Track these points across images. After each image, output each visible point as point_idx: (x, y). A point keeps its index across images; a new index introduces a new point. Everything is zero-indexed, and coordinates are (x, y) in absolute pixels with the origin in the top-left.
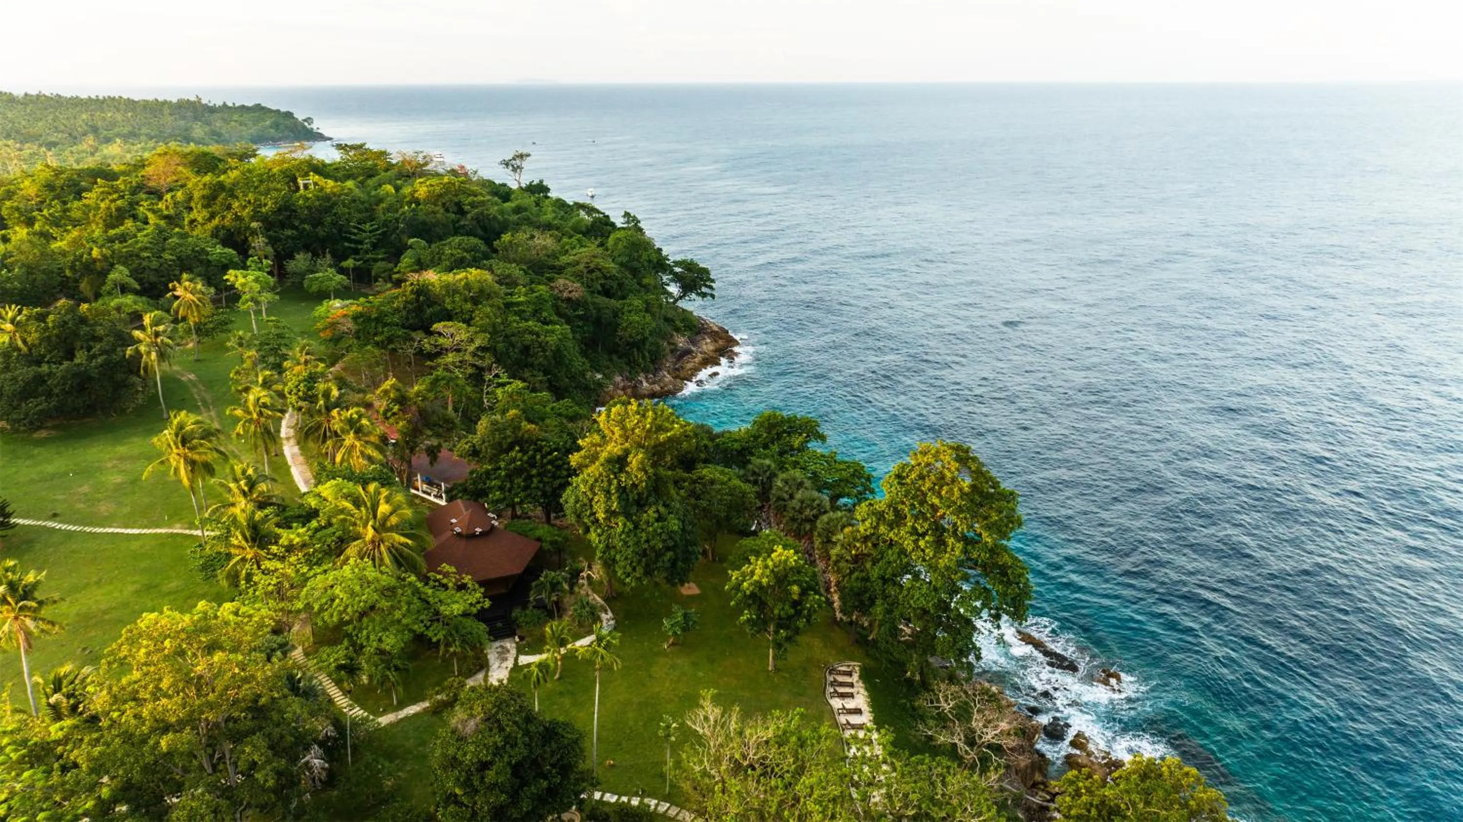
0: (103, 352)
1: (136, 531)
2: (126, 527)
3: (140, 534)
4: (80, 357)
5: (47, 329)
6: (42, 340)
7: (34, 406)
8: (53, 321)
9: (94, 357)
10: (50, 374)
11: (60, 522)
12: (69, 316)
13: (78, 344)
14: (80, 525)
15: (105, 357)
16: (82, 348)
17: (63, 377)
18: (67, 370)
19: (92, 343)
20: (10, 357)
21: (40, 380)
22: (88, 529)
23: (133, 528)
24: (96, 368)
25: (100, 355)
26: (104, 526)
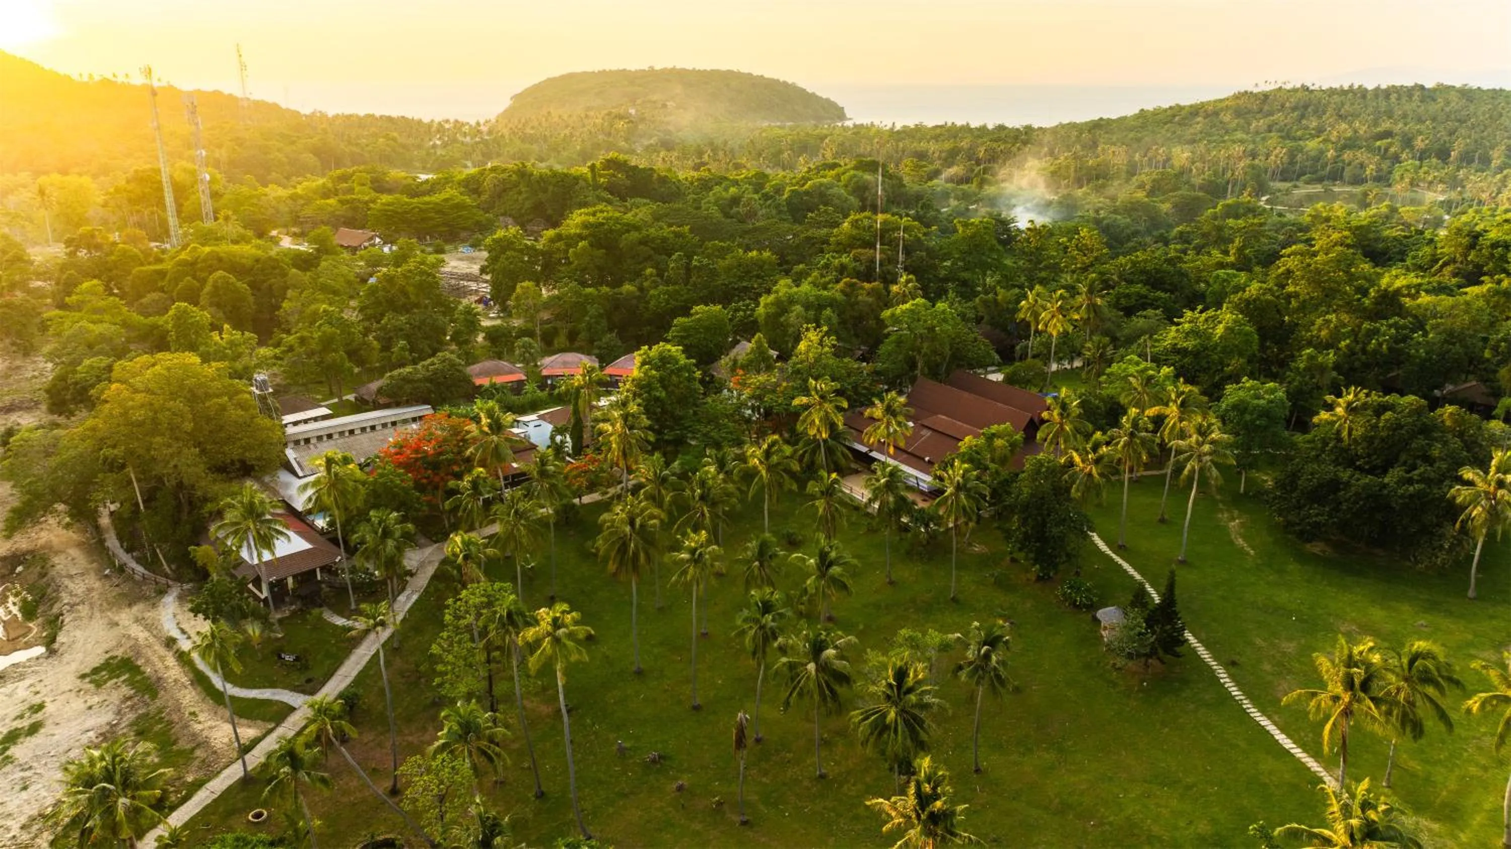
0: (1423, 479)
1: (1287, 743)
2: (1283, 730)
3: (1287, 752)
4: (1391, 478)
5: (1375, 427)
6: (1364, 438)
7: (1316, 513)
8: (1387, 421)
9: (1410, 481)
10: (1348, 484)
11: (1232, 677)
12: (1410, 420)
13: (1403, 457)
14: (1245, 693)
15: (1423, 486)
16: (1405, 463)
17: (1357, 494)
18: (1366, 487)
19: (1419, 462)
20: (1327, 444)
21: (1335, 485)
22: (1247, 704)
23: (1289, 736)
24: (1402, 496)
25: (1418, 482)
26: (1264, 712)
